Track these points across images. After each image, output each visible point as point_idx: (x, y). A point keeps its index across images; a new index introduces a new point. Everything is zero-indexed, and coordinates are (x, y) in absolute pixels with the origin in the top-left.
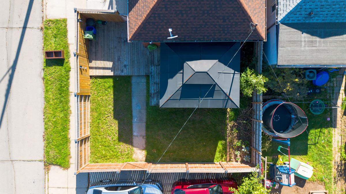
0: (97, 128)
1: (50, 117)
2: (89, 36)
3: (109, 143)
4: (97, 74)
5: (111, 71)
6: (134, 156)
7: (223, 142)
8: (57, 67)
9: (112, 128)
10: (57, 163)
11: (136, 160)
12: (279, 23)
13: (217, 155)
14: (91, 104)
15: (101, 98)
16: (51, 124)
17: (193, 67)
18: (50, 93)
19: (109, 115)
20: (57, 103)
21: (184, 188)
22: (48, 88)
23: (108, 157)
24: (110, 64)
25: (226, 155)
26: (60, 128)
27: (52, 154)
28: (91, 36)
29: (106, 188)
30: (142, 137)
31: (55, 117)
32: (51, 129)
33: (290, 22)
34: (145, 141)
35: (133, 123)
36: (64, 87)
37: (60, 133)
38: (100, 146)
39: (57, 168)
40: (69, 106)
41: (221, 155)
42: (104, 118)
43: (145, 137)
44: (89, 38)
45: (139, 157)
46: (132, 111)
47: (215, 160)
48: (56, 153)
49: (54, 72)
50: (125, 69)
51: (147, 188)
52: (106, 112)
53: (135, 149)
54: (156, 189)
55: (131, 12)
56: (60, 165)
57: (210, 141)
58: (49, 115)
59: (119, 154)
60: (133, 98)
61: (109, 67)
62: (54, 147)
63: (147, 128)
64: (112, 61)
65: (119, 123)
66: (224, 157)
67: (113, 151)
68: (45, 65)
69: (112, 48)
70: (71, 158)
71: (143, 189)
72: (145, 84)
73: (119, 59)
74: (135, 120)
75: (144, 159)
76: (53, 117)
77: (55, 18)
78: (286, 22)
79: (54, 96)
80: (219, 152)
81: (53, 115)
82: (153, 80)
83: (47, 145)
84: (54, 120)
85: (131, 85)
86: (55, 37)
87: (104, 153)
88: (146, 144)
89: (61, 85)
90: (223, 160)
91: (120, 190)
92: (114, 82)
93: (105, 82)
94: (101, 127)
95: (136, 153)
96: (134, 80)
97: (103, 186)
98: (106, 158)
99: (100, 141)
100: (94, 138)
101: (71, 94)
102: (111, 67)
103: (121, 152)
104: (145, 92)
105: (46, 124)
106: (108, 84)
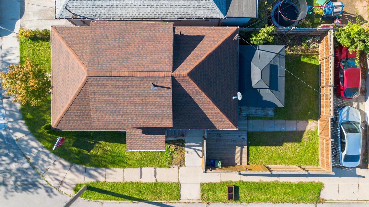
0: (290, 159)
1: (280, 198)
2: (219, 164)
3: (302, 150)
4: (246, 159)
5: (244, 147)
6: (313, 130)
7: (302, 57)
8: (240, 192)
9: (290, 148)
10: (318, 192)
11: (317, 128)
12: (226, 17)
13: (312, 62)
14: (270, 164)
15: (265, 156)
16: (286, 197)
17: (257, 81)
18: (261, 197)
19: (279, 150)
20: (269, 192)
21: (343, 89)
22: (257, 199)
23: (314, 151)
24: (238, 149)
25: (313, 55)
26: (289, 190)
27: (311, 197)
28: (219, 162)
29: (343, 151)
30: (297, 123)
31: (280, 194)
32: (291, 197)
33: (225, 9)
34: (301, 121)
35: (286, 131)
36: (256, 186)
37: (293, 190)
38: (305, 157)
39: (322, 192)
40: (271, 182)
41: (313, 60)
42: (282, 154)
43: (298, 121)
44: (221, 164)
45: (314, 126)
46: (276, 132)
47: (317, 64)
48: (310, 193)
49: (244, 194)
50: (242, 136)
51: (342, 119)
52: (277, 152)
53: (307, 129)
54: (343, 111)
55: (216, 127)
56: (320, 190)
57: (301, 68)
58: (279, 198)
59: (312, 142)
60: (265, 131)
61: (240, 149)
62: (305, 195)
63: (290, 119)
64: (236, 147)
65: (286, 142)
66: (314, 56)
67: (309, 147)
68: (238, 201)
69: (225, 147)
70: (314, 182)
71: (343, 122)
72: (253, 121)
73: (234, 141)
74: (283, 129)
75: (315, 121)
76: (280, 195)
77: (200, 192)
78: (225, 12)
79: (263, 195)
80: (310, 60)
81: (279, 195)
82: (253, 114)
83: (303, 200)
84: (283, 195)
85: (254, 132)
86: (216, 192)
87: (311, 154)
88: (303, 120)
89: (254, 188)
90: (316, 57)
91: (345, 140)
92: (253, 145)
93: (252, 153)
94: (289, 156)
95: (311, 128)
96: (251, 130)
97: (340, 154)
98: (315, 153)
99: (300, 157)
100: (298, 162)
101: (261, 181)
102: (240, 148)
103: (310, 140)
104: (260, 120)
105: (286, 201)
106: (254, 150)
